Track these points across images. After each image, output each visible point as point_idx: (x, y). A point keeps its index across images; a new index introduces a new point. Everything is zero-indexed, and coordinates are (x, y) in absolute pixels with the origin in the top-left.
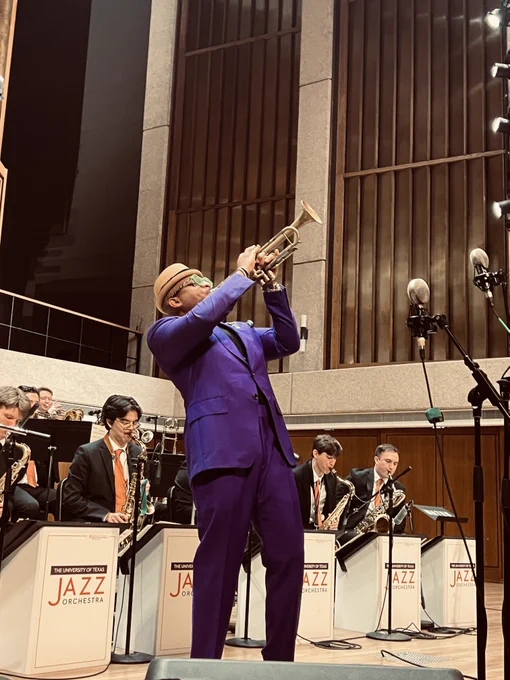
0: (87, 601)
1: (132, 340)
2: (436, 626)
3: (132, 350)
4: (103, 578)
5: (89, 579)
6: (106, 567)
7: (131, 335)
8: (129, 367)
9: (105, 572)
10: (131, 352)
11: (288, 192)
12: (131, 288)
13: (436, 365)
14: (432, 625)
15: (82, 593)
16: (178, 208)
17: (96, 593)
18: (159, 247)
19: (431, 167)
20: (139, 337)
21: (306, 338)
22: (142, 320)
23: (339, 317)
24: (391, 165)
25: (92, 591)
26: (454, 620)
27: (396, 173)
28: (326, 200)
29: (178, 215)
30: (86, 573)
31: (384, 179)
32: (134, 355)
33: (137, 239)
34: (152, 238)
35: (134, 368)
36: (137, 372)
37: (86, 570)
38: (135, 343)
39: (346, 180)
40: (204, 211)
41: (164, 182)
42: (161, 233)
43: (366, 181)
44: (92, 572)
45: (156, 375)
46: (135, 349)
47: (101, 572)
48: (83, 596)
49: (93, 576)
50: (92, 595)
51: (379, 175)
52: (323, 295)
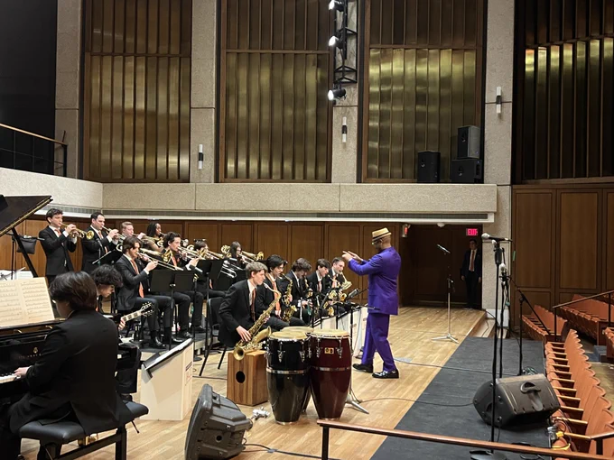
3: (59, 156)
7: (56, 146)
8: (56, 169)
10: (57, 158)
11: (180, 52)
12: (55, 109)
16: (91, 52)
18: (78, 80)
20: (65, 147)
21: (202, 160)
24: (258, 49)
27: (261, 55)
28: (214, 66)
29: (91, 56)
32: (61, 160)
33: (58, 71)
35: (62, 171)
36: (65, 175)
38: (62, 151)
41: (79, 29)
42: (79, 69)
46: (62, 156)
51: (250, 55)
52: (214, 132)
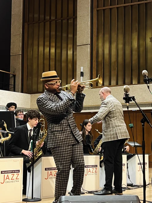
0: (13, 182)
1: (12, 77)
2: (133, 185)
3: (12, 81)
4: (18, 174)
5: (14, 175)
6: (19, 170)
7: (11, 76)
8: (11, 88)
9: (19, 172)
10: (11, 82)
11: (74, 15)
12: (10, 56)
13: (134, 86)
14: (132, 184)
15: (12, 179)
16: (28, 22)
17: (16, 179)
18: (21, 39)
19: (132, 6)
20: (14, 76)
21: (83, 76)
22: (15, 69)
23: (96, 67)
24: (115, 5)
25: (15, 179)
26: (140, 182)
27: (117, 8)
28: (90, 19)
29: (28, 24)
30: (13, 173)
31: (113, 10)
32: (13, 84)
33: (12, 35)
34: (18, 35)
35: (13, 89)
36: (14, 91)
37: (13, 172)
38: (13, 79)
39: (97, 11)
40: (39, 23)
41: (22, 10)
42: (21, 32)
43: (106, 11)
44: (15, 172)
45: (22, 92)
46: (13, 81)
47: (18, 172)
48: (12, 180)
49: (15, 174)
50: (15, 180)
51: (111, 9)
52: (89, 59)
